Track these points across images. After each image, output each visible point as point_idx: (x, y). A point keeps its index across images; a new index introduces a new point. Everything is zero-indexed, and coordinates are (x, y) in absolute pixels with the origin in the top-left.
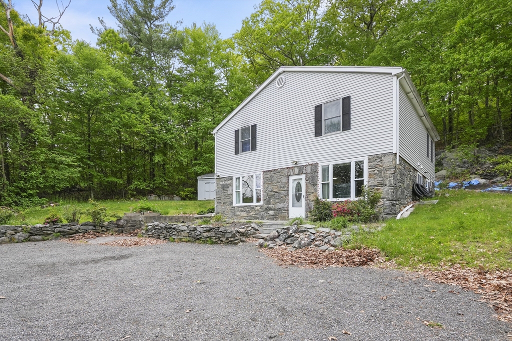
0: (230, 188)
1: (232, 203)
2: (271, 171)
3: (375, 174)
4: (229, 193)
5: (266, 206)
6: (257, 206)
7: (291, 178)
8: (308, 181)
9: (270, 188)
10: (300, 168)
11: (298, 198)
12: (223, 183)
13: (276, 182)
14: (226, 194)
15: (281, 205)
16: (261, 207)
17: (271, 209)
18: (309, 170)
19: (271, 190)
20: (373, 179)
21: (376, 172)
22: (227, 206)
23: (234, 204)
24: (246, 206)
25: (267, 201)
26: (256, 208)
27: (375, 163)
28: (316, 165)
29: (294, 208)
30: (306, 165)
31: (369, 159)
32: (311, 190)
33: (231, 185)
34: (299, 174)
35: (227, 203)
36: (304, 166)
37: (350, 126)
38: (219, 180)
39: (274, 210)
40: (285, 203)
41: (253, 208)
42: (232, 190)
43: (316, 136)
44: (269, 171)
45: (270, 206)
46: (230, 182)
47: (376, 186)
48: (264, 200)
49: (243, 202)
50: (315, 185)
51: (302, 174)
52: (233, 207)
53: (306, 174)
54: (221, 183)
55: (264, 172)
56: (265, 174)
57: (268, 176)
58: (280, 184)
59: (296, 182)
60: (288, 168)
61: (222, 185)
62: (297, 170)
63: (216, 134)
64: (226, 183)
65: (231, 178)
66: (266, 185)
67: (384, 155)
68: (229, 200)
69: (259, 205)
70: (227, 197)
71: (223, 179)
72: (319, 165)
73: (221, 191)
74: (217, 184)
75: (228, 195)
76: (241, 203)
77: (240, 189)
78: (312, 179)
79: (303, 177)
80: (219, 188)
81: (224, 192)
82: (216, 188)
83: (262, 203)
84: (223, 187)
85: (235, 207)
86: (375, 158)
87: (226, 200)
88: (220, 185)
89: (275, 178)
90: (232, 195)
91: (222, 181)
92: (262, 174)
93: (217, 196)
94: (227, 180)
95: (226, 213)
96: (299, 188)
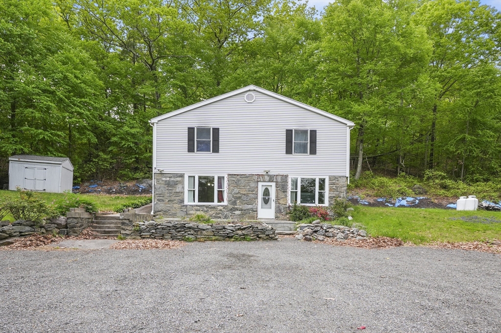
0: (180, 186)
1: (183, 201)
2: (238, 175)
3: (334, 189)
4: (177, 191)
5: (231, 207)
6: (219, 206)
7: (260, 184)
8: (278, 188)
9: (236, 190)
10: (270, 177)
11: (266, 201)
12: (168, 179)
13: (243, 185)
14: (174, 191)
15: (250, 206)
16: (225, 207)
17: (237, 209)
18: (279, 179)
19: (237, 192)
20: (332, 192)
21: (334, 187)
22: (173, 204)
23: (186, 203)
24: (204, 206)
25: (233, 202)
26: (218, 208)
27: (334, 181)
28: (287, 176)
29: (263, 210)
30: (277, 175)
31: (330, 178)
32: (281, 195)
33: (182, 183)
34: (269, 181)
35: (175, 201)
36: (274, 175)
37: (316, 152)
38: (160, 175)
39: (241, 210)
40: (254, 205)
41: (214, 208)
42: (183, 188)
43: (286, 154)
44: (235, 175)
45: (236, 206)
46: (179, 179)
47: (334, 197)
48: (229, 201)
49: (200, 201)
50: (285, 191)
51: (273, 181)
52: (184, 206)
53: (277, 182)
54: (164, 179)
55: (229, 175)
56: (230, 176)
57: (234, 179)
58: (248, 187)
59: (264, 188)
60: (257, 175)
61: (166, 181)
62: (267, 178)
63: (155, 124)
64: (172, 179)
65: (182, 176)
66: (232, 187)
67: (340, 177)
68: (178, 198)
69: (221, 206)
70: (174, 195)
71: (167, 175)
72: (289, 176)
73: (164, 187)
74: (157, 179)
75: (177, 192)
76: (197, 203)
77: (194, 188)
78: (282, 187)
79: (274, 184)
80: (160, 184)
81: (170, 189)
82: (155, 184)
83: (225, 203)
84: (168, 184)
85: (187, 206)
86: (333, 179)
87: (173, 198)
88: (163, 181)
89: (243, 182)
90: (183, 193)
91: (166, 177)
92: (226, 177)
93: (157, 193)
94: (174, 177)
95: (173, 212)
96: (266, 193)
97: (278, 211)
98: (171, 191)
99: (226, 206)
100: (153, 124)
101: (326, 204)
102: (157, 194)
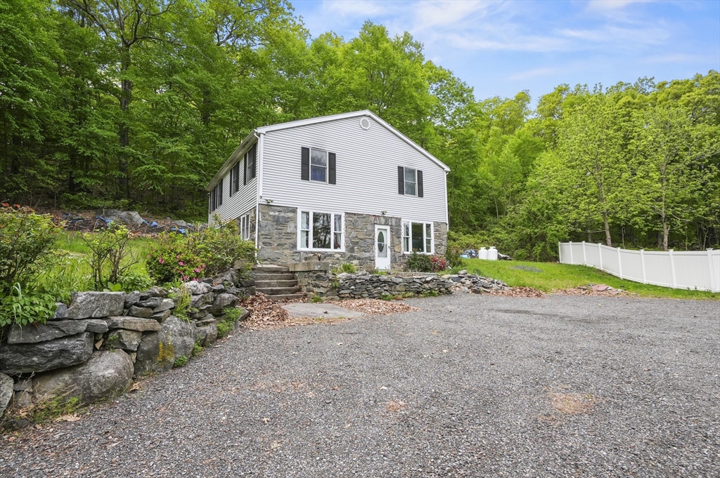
0: (291, 224)
1: (295, 246)
2: (355, 214)
3: (438, 236)
4: (289, 231)
5: (349, 254)
6: (336, 253)
7: (376, 227)
8: (393, 233)
9: (354, 234)
10: (386, 219)
11: (381, 248)
12: (277, 214)
13: (360, 227)
14: (284, 231)
15: (367, 255)
16: (342, 255)
17: (355, 258)
18: (394, 223)
19: (355, 236)
20: (437, 240)
21: (438, 234)
22: (284, 249)
23: (299, 248)
24: (319, 253)
25: (351, 249)
26: (335, 255)
27: (438, 228)
28: (400, 219)
29: (379, 258)
30: (392, 218)
31: (434, 224)
32: (396, 240)
33: (294, 220)
34: (385, 224)
35: (286, 246)
36: (390, 217)
37: (423, 194)
38: (266, 207)
39: (359, 259)
40: (371, 252)
41: (331, 255)
42: (296, 227)
43: (399, 193)
44: (352, 214)
45: (354, 254)
46: (290, 215)
48: (347, 247)
49: (314, 246)
50: (399, 237)
51: (388, 225)
52: (296, 253)
53: (391, 226)
54: (272, 213)
55: (346, 213)
56: (347, 215)
57: (351, 219)
58: (365, 230)
59: (380, 231)
60: (374, 216)
61: (274, 216)
62: (383, 220)
63: (262, 135)
64: (282, 214)
65: (294, 211)
66: (349, 230)
68: (290, 241)
69: (339, 253)
70: (285, 237)
71: (275, 208)
72: (402, 220)
73: (272, 226)
74: (263, 213)
75: (288, 233)
76: (311, 248)
77: (308, 228)
78: (396, 232)
79: (388, 228)
80: (267, 220)
81: (279, 227)
82: (260, 220)
83: (343, 249)
84: (277, 221)
85: (300, 253)
86: (437, 224)
87: (283, 241)
88: (270, 216)
89: (360, 224)
90: (295, 234)
91: (274, 211)
92: (343, 215)
93: (263, 232)
94: (285, 212)
95: (283, 261)
96: (381, 238)
97: (394, 260)
98: (280, 231)
99: (344, 253)
100: (259, 135)
101: (433, 252)
102: (262, 235)
